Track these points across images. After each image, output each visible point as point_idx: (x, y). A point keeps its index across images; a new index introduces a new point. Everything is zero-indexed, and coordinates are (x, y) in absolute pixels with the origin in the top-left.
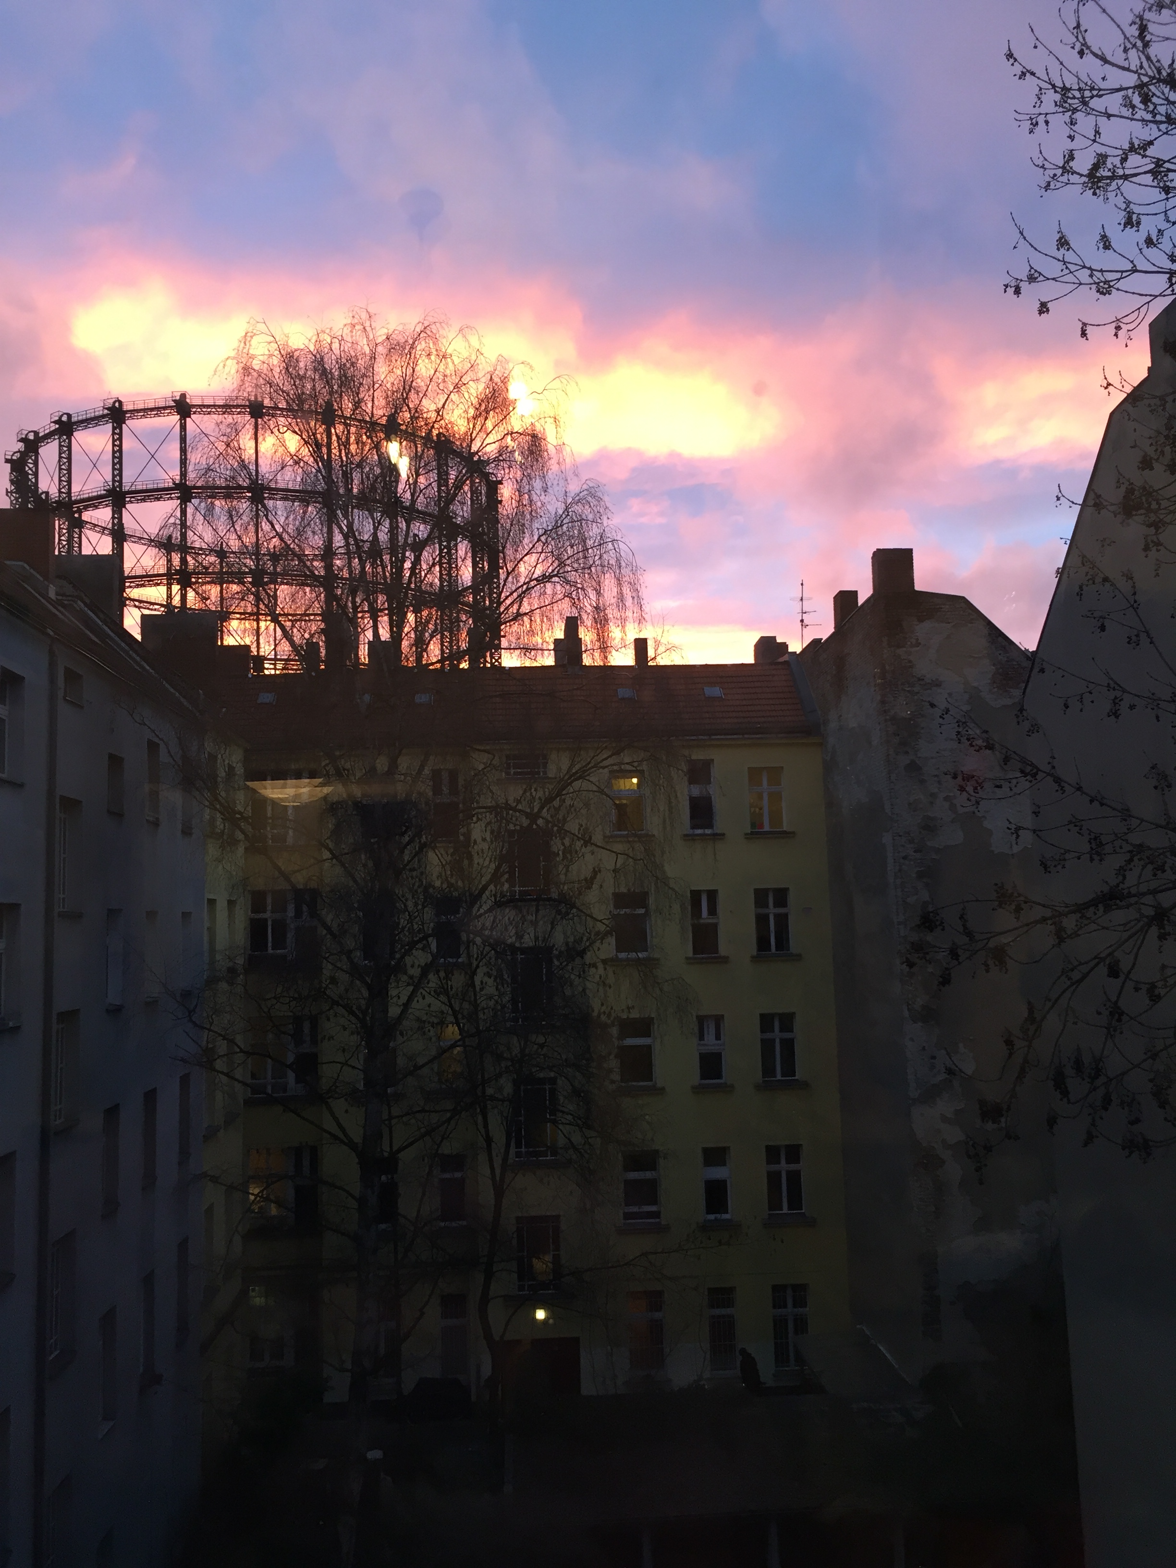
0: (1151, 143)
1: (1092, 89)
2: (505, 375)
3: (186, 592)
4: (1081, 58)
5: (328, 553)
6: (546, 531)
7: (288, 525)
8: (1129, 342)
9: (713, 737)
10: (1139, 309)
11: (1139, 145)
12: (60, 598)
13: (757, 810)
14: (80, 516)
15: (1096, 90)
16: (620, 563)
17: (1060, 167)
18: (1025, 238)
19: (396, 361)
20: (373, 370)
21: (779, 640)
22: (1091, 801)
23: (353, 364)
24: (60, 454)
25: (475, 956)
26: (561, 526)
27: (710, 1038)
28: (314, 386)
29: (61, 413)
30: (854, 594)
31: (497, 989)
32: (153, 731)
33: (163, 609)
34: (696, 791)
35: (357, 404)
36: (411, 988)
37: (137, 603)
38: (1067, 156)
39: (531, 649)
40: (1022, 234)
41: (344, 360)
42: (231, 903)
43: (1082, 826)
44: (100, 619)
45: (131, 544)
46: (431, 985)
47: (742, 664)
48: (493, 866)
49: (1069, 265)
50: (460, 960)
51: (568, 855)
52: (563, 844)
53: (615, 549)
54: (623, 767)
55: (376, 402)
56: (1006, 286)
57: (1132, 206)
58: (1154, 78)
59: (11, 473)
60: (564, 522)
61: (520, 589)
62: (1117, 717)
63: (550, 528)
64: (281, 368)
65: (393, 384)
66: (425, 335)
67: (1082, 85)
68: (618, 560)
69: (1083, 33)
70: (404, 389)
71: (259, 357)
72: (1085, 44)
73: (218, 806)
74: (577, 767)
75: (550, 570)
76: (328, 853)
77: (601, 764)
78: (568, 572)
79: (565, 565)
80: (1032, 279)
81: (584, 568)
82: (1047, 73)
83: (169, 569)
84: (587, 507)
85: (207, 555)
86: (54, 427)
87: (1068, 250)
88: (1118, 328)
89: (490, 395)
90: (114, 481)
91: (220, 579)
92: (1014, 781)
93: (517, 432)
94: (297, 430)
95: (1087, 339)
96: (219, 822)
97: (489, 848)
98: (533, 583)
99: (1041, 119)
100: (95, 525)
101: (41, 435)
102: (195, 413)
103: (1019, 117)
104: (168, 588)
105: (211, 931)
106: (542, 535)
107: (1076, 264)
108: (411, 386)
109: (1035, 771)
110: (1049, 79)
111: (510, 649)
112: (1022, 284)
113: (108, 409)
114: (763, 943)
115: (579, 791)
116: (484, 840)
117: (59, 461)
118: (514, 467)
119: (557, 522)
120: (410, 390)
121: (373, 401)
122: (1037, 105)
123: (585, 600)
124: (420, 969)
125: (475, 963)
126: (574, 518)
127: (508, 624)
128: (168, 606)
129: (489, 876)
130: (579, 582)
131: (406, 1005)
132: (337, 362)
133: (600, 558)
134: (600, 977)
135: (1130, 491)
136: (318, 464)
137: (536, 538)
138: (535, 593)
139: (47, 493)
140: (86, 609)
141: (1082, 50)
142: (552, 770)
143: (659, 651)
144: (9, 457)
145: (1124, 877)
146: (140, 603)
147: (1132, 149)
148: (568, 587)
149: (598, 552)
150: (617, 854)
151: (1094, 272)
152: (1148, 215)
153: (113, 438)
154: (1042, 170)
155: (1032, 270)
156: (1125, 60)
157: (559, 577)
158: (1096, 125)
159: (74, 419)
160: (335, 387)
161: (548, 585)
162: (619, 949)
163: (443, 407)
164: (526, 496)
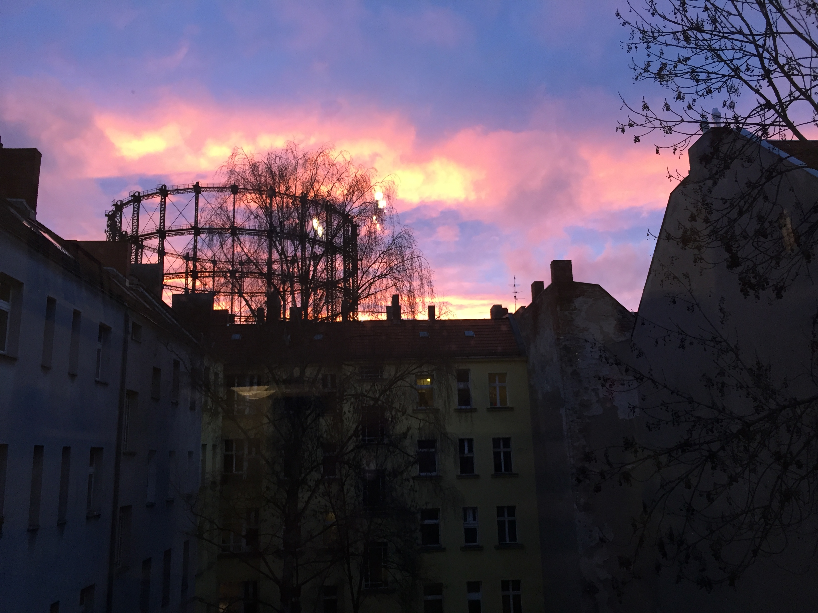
0: (689, 58)
1: (659, 32)
2: (363, 174)
3: (195, 281)
4: (653, 16)
5: (270, 263)
6: (383, 252)
7: (251, 249)
8: (681, 156)
9: (470, 357)
10: (685, 140)
11: (683, 59)
12: (131, 286)
13: (493, 396)
14: (142, 243)
15: (661, 32)
16: (421, 268)
17: (643, 69)
18: (626, 105)
19: (308, 167)
20: (296, 172)
21: (503, 307)
22: (672, 393)
23: (286, 169)
24: (133, 212)
25: (344, 475)
26: (391, 249)
27: (470, 519)
28: (266, 179)
29: (135, 192)
30: (542, 283)
31: (356, 493)
32: (177, 355)
33: (183, 290)
34: (461, 386)
35: (288, 188)
36: (310, 493)
37: (170, 287)
38: (647, 65)
39: (375, 312)
40: (625, 103)
41: (282, 167)
42: (214, 446)
43: (668, 407)
44: (151, 297)
45: (168, 257)
46: (320, 490)
47: (485, 319)
48: (354, 426)
49: (649, 118)
50: (337, 477)
51: (394, 420)
52: (392, 414)
53: (419, 261)
54: (423, 373)
55: (297, 188)
56: (617, 128)
57: (680, 88)
58: (690, 27)
59: (108, 221)
60: (393, 247)
61: (370, 281)
62: (684, 348)
63: (385, 250)
64: (250, 171)
65: (306, 179)
66: (323, 154)
67: (653, 30)
68: (420, 267)
69: (654, 5)
70: (312, 181)
71: (239, 166)
72: (655, 10)
73: (210, 395)
74: (399, 374)
75: (385, 272)
76: (268, 420)
77: (412, 372)
78: (394, 272)
79: (393, 269)
80: (630, 125)
81: (403, 271)
82: (637, 24)
83: (187, 270)
84: (404, 240)
85: (207, 263)
86: (131, 198)
87: (648, 110)
88: (675, 149)
89: (355, 184)
90: (160, 225)
91: (213, 274)
92: (631, 382)
93: (369, 202)
94: (257, 201)
95: (659, 155)
96: (210, 403)
97: (352, 417)
98: (376, 279)
99: (633, 46)
100: (150, 248)
101: (124, 202)
102: (203, 191)
103: (622, 44)
104: (186, 280)
105: (204, 461)
106: (381, 254)
107: (652, 118)
108: (315, 179)
109: (642, 377)
110: (638, 27)
111: (364, 312)
112: (625, 127)
113: (159, 189)
114: (497, 467)
115: (400, 386)
116: (349, 412)
117: (133, 215)
118: (367, 220)
119: (389, 247)
120: (314, 181)
121: (296, 186)
122: (631, 39)
123: (403, 287)
124: (314, 482)
125: (344, 479)
126: (398, 245)
127: (363, 299)
128: (186, 289)
129: (352, 432)
130: (400, 277)
131: (307, 502)
132: (278, 168)
133: (411, 266)
134: (411, 486)
135: (685, 232)
136: (267, 219)
137: (378, 255)
138: (377, 283)
139: (126, 232)
140: (144, 292)
141: (654, 13)
142: (386, 375)
143: (442, 313)
144: (107, 214)
145: (691, 434)
146: (171, 287)
147: (679, 61)
148: (394, 280)
149: (410, 262)
150: (420, 420)
151: (662, 122)
152: (688, 94)
153: (161, 204)
154: (634, 70)
155: (631, 121)
156: (675, 18)
157: (390, 275)
158: (661, 49)
159: (141, 195)
160: (277, 180)
161: (384, 279)
162: (421, 471)
163: (331, 189)
164: (374, 235)
